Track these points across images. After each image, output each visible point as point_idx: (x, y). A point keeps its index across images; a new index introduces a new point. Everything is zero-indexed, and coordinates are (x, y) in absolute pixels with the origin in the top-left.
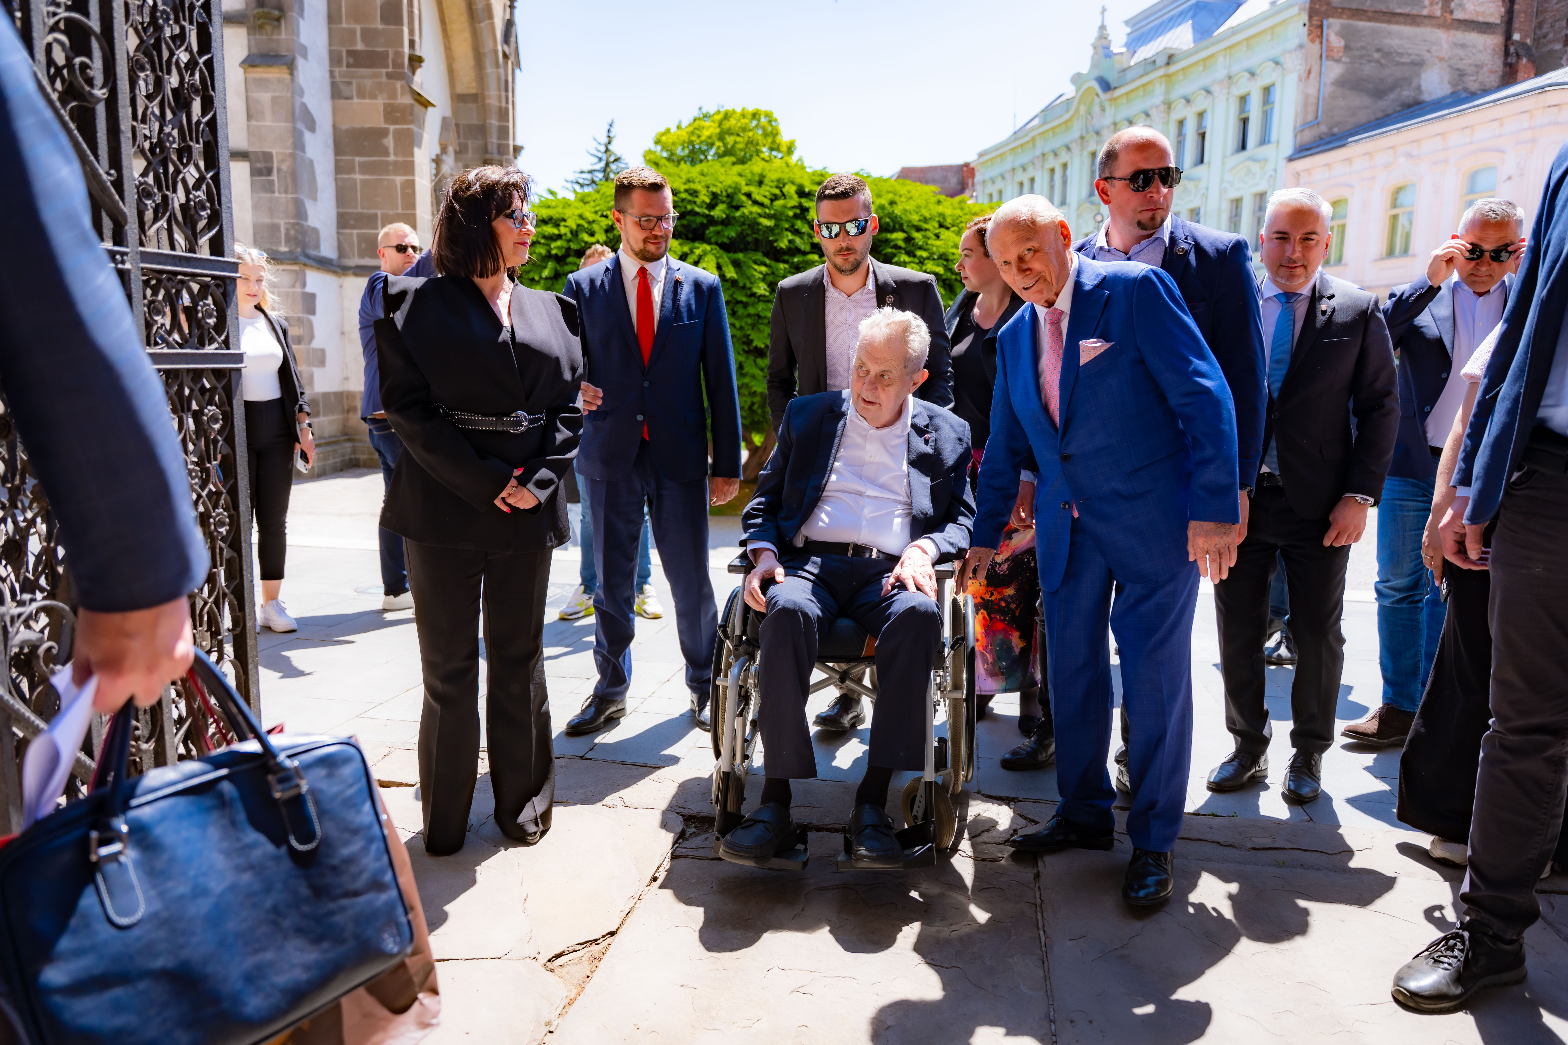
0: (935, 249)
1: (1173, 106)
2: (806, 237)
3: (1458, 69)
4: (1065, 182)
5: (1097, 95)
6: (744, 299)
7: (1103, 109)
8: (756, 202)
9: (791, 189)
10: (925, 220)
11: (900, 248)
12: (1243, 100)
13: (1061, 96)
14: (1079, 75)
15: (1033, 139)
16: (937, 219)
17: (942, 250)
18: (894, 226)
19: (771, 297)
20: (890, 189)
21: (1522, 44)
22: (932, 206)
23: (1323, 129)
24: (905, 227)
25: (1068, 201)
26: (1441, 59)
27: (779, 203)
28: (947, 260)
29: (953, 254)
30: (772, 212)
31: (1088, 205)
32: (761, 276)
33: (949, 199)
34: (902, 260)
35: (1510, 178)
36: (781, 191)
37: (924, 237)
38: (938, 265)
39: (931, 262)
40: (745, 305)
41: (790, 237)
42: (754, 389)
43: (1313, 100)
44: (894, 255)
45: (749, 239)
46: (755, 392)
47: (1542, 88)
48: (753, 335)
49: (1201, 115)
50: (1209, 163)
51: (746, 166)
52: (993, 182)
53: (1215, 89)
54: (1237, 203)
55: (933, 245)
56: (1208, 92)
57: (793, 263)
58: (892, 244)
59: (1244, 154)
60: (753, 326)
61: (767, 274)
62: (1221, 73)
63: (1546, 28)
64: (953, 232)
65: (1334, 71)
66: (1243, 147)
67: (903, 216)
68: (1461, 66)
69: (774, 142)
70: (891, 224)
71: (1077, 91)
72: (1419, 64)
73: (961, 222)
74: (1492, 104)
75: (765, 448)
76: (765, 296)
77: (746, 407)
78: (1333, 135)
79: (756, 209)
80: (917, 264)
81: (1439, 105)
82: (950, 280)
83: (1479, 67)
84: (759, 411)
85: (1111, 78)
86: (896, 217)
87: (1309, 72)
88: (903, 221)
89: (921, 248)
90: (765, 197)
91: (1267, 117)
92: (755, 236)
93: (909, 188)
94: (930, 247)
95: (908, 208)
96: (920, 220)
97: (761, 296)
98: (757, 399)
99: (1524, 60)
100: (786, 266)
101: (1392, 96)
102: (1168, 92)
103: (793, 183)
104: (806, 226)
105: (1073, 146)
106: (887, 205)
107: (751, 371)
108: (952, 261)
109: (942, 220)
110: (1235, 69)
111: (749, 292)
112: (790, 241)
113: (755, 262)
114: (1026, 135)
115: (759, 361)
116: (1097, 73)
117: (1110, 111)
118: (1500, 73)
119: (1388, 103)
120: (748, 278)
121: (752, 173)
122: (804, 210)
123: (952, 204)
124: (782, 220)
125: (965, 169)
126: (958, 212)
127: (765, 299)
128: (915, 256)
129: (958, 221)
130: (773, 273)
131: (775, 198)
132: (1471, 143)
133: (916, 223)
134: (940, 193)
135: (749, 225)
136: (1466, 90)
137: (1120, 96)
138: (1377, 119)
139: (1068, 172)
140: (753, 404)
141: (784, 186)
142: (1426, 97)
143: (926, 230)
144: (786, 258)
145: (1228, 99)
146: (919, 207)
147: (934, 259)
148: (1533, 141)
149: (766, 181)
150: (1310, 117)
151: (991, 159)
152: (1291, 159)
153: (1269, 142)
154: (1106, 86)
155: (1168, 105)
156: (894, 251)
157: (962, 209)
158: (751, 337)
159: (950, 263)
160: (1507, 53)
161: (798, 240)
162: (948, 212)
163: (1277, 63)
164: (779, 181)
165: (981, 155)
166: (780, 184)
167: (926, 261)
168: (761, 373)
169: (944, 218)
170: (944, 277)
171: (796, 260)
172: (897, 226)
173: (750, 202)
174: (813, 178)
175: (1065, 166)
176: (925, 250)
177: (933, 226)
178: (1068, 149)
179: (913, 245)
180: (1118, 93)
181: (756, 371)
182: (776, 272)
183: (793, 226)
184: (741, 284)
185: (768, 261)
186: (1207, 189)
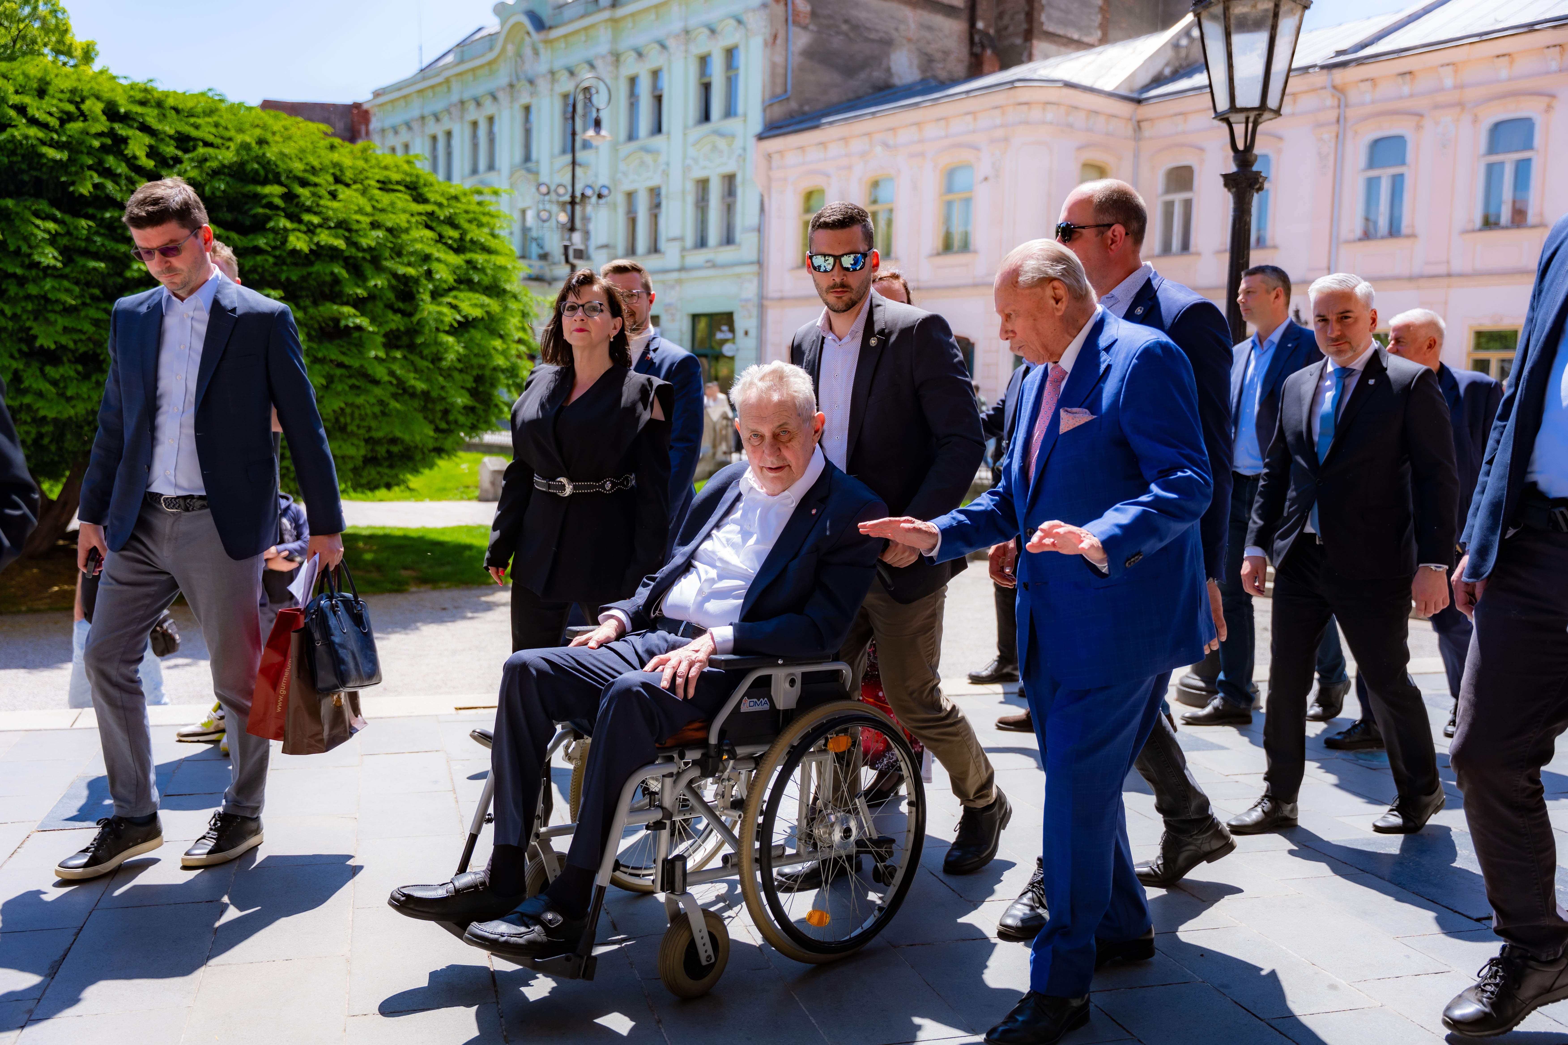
0: (331, 213)
1: (622, 58)
2: (123, 182)
3: (926, 54)
4: (491, 140)
5: (528, 33)
6: (19, 271)
7: (536, 52)
8: (33, 121)
9: (94, 107)
10: (314, 171)
11: (277, 208)
12: (704, 61)
13: (480, 29)
14: (503, 4)
15: (447, 81)
16: (332, 171)
17: (341, 216)
18: (266, 176)
19: (67, 270)
20: (257, 122)
21: (985, 33)
22: (323, 153)
23: (793, 105)
24: (283, 178)
25: (497, 164)
26: (910, 40)
27: (75, 126)
28: (349, 230)
29: (358, 222)
30: (64, 139)
31: (523, 172)
32: (47, 236)
33: (347, 144)
34: (281, 225)
35: (986, 179)
36: (78, 108)
37: (314, 194)
38: (337, 237)
39: (327, 232)
40: (21, 281)
41: (97, 179)
42: (42, 413)
43: (780, 71)
44: (269, 218)
45: (26, 178)
46: (44, 418)
47: (1012, 82)
48: (37, 329)
49: (656, 74)
50: (669, 133)
51: (15, 64)
52: (396, 132)
53: (671, 43)
54: (703, 185)
55: (327, 207)
56: (663, 46)
57: (103, 219)
58: (264, 201)
59: (706, 128)
60: (37, 315)
61: (57, 233)
62: (677, 26)
63: (1006, 20)
64: (356, 190)
65: (801, 39)
66: (706, 117)
67: (279, 163)
68: (930, 49)
69: (60, 42)
70: (262, 172)
71: (503, 24)
72: (887, 43)
73: (367, 178)
74: (964, 96)
75: (65, 504)
76: (54, 268)
77: (29, 441)
78: (804, 114)
79: (33, 131)
80: (305, 233)
81: (909, 91)
82: (355, 258)
83: (946, 53)
84: (53, 448)
85: (546, 13)
86: (268, 162)
87: (775, 37)
88: (280, 170)
89: (309, 210)
90: (50, 114)
91: (731, 83)
92: (35, 173)
93: (284, 123)
94: (324, 210)
95: (287, 151)
96: (305, 171)
97: (48, 267)
98: (48, 429)
99: (989, 52)
100: (91, 223)
101: (863, 75)
102: (615, 40)
103: (98, 98)
104: (124, 165)
105: (501, 95)
106: (254, 145)
107: (35, 386)
108: (357, 231)
109: (338, 173)
110: (693, 22)
111: (27, 262)
112: (96, 186)
113: (37, 215)
114: (438, 75)
115: (48, 369)
116: (526, 6)
117: (545, 55)
118: (966, 63)
119: (859, 82)
120: (26, 239)
121: (26, 76)
122: (121, 142)
123: (352, 152)
124: (82, 152)
125: (355, 111)
126: (361, 164)
127: (55, 273)
128: (300, 221)
129: (362, 177)
130: (69, 233)
131: (66, 118)
132: (946, 137)
133: (300, 174)
134: (334, 135)
135: (23, 156)
136: (935, 77)
137: (557, 39)
138: (849, 100)
139: (496, 129)
140: (41, 436)
141: (83, 101)
142: (897, 81)
143: (316, 185)
144: (91, 211)
145: (686, 58)
146: (303, 151)
147: (330, 228)
148: (1006, 139)
149: (51, 90)
150: (779, 90)
151: (392, 101)
152: (761, 137)
153: (735, 115)
154: (539, 24)
155: (617, 57)
156: (267, 211)
157: (366, 160)
158: (32, 332)
159: (354, 234)
160: (972, 42)
161: (110, 185)
162: (347, 162)
163: (740, 22)
164: (73, 91)
165: (377, 94)
166: (77, 97)
167: (318, 230)
168: (54, 390)
169: (341, 170)
170: (347, 254)
171: (108, 215)
172: (270, 176)
173: (24, 121)
174: (132, 93)
175: (491, 120)
176: (315, 213)
177: (325, 180)
178: (494, 98)
179: (297, 205)
180: (554, 34)
181: (45, 387)
182: (75, 232)
183: (101, 162)
184: (12, 248)
185: (59, 215)
186: (668, 164)
